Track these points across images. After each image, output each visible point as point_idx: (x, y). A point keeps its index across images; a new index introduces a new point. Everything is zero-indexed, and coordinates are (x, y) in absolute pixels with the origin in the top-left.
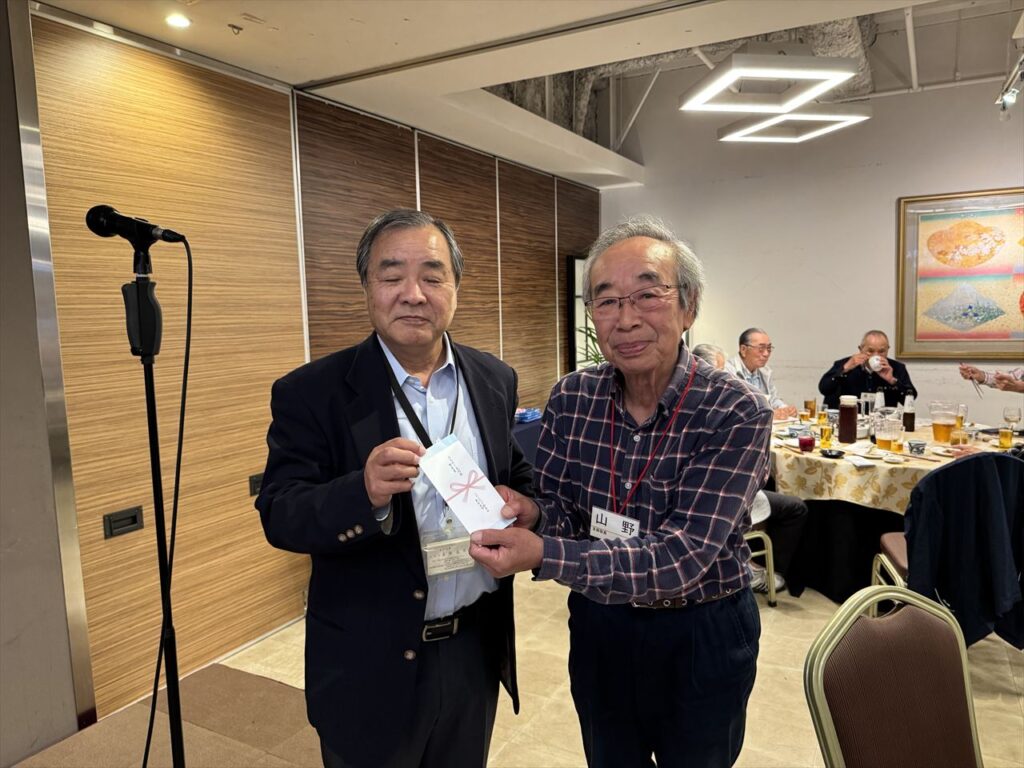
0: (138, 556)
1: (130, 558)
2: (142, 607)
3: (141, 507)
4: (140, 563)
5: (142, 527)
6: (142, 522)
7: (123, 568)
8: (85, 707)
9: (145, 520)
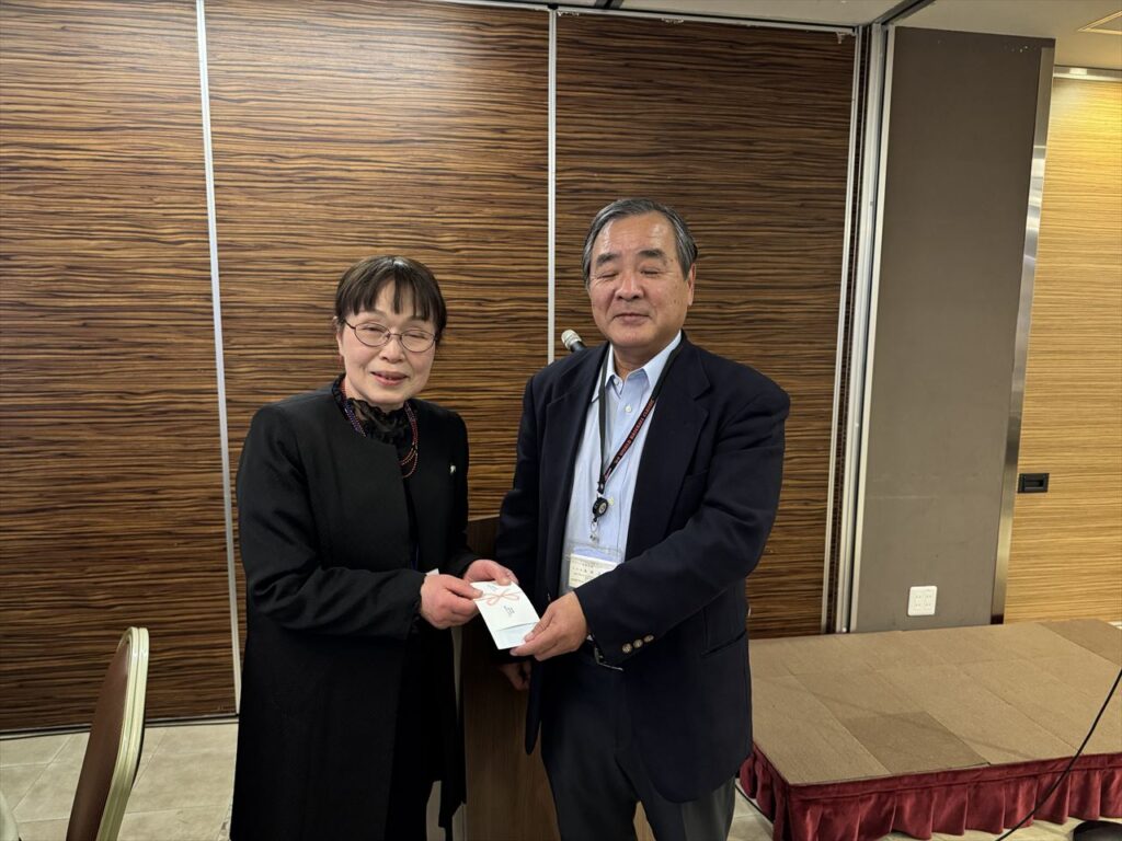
0: (1039, 513)
1: (1032, 513)
2: (1035, 556)
3: (1047, 475)
4: (1040, 520)
5: (1045, 491)
6: (1047, 487)
7: (1026, 520)
8: (997, 612)
9: (1050, 485)
